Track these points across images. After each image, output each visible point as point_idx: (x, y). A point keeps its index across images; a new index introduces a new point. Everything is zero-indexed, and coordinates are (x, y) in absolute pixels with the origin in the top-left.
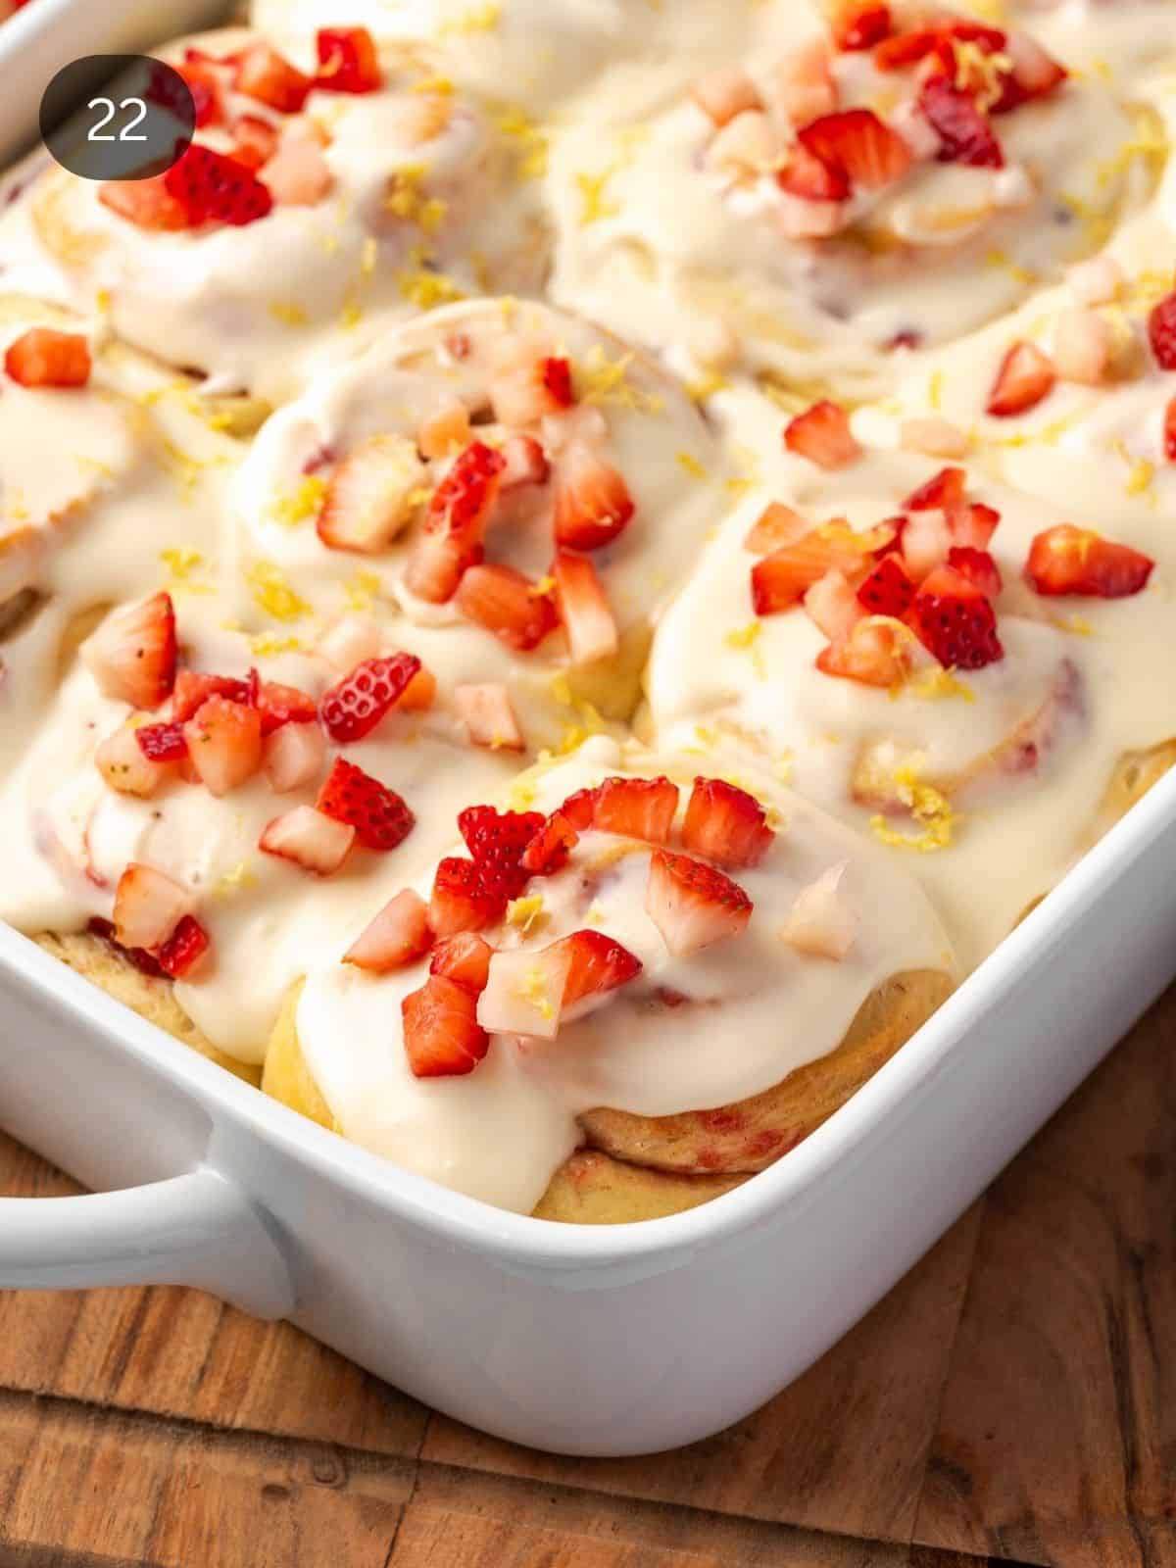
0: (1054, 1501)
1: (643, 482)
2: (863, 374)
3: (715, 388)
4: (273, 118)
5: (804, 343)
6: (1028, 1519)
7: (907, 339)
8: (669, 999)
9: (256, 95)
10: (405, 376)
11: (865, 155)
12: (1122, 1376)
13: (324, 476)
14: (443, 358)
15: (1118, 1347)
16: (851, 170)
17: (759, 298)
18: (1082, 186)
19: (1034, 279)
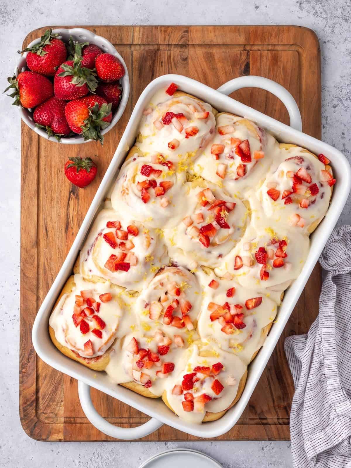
0: (265, 408)
1: (191, 301)
2: (215, 264)
3: (196, 271)
4: (124, 241)
5: (206, 261)
6: (262, 412)
7: (220, 256)
8: (215, 399)
9: (121, 239)
10: (156, 291)
11: (211, 234)
12: (270, 388)
13: (148, 307)
14: (160, 287)
15: (269, 383)
16: (209, 236)
17: (199, 254)
18: (241, 224)
19: (236, 241)
